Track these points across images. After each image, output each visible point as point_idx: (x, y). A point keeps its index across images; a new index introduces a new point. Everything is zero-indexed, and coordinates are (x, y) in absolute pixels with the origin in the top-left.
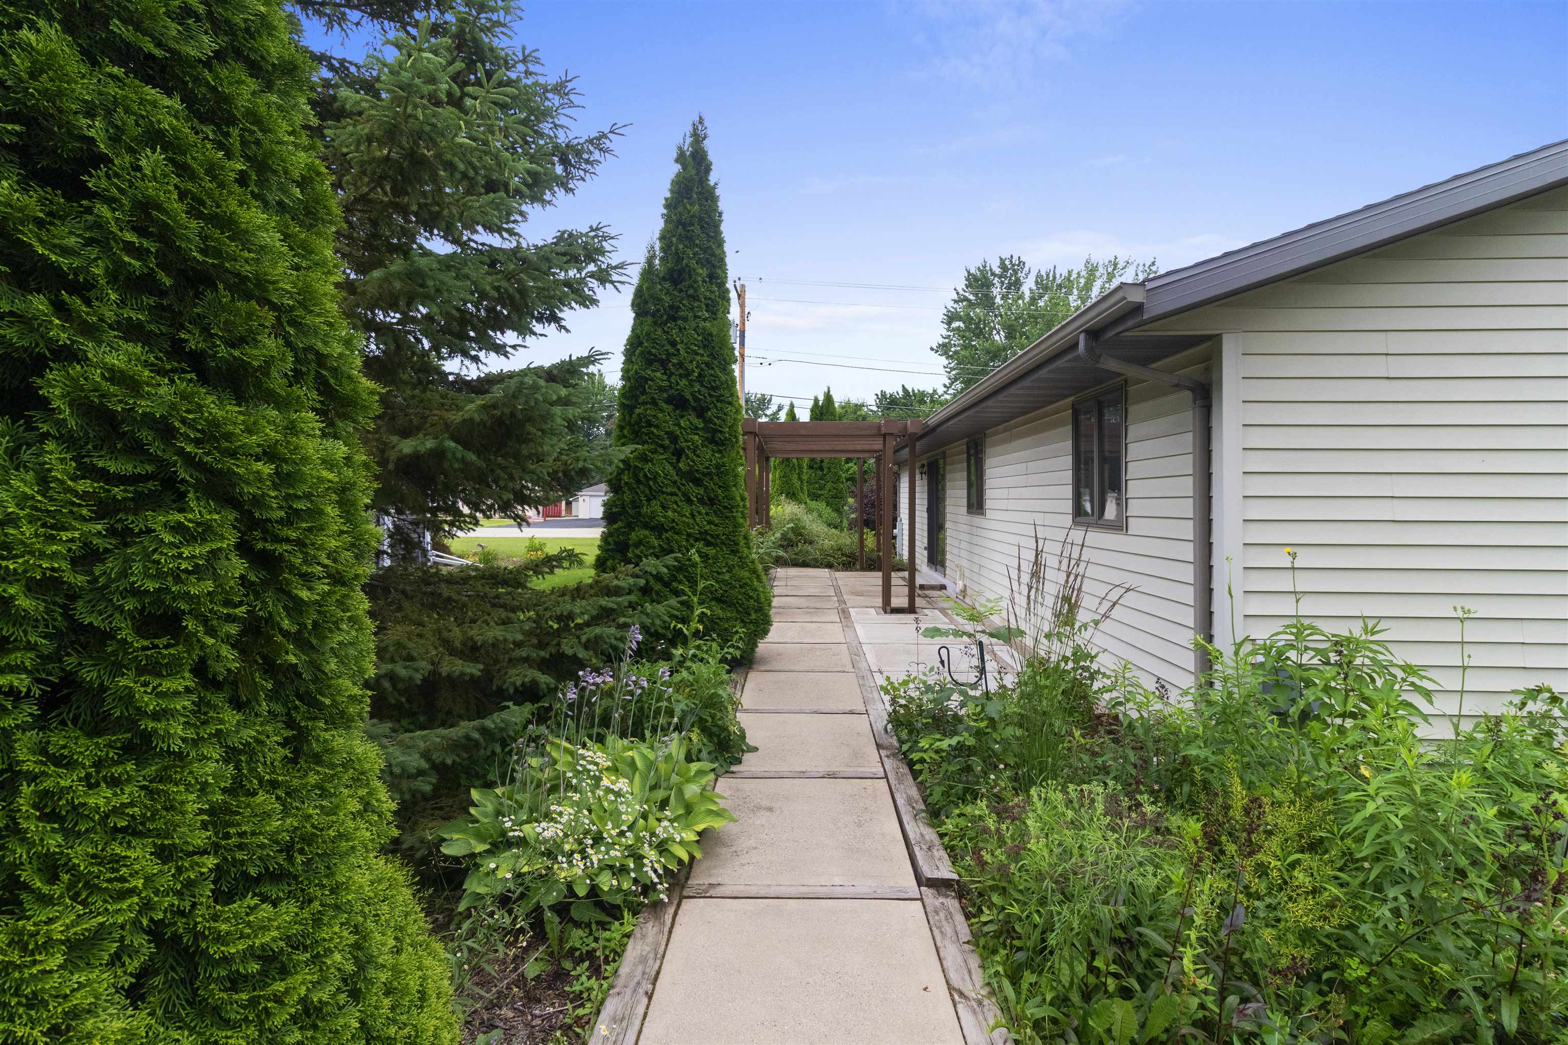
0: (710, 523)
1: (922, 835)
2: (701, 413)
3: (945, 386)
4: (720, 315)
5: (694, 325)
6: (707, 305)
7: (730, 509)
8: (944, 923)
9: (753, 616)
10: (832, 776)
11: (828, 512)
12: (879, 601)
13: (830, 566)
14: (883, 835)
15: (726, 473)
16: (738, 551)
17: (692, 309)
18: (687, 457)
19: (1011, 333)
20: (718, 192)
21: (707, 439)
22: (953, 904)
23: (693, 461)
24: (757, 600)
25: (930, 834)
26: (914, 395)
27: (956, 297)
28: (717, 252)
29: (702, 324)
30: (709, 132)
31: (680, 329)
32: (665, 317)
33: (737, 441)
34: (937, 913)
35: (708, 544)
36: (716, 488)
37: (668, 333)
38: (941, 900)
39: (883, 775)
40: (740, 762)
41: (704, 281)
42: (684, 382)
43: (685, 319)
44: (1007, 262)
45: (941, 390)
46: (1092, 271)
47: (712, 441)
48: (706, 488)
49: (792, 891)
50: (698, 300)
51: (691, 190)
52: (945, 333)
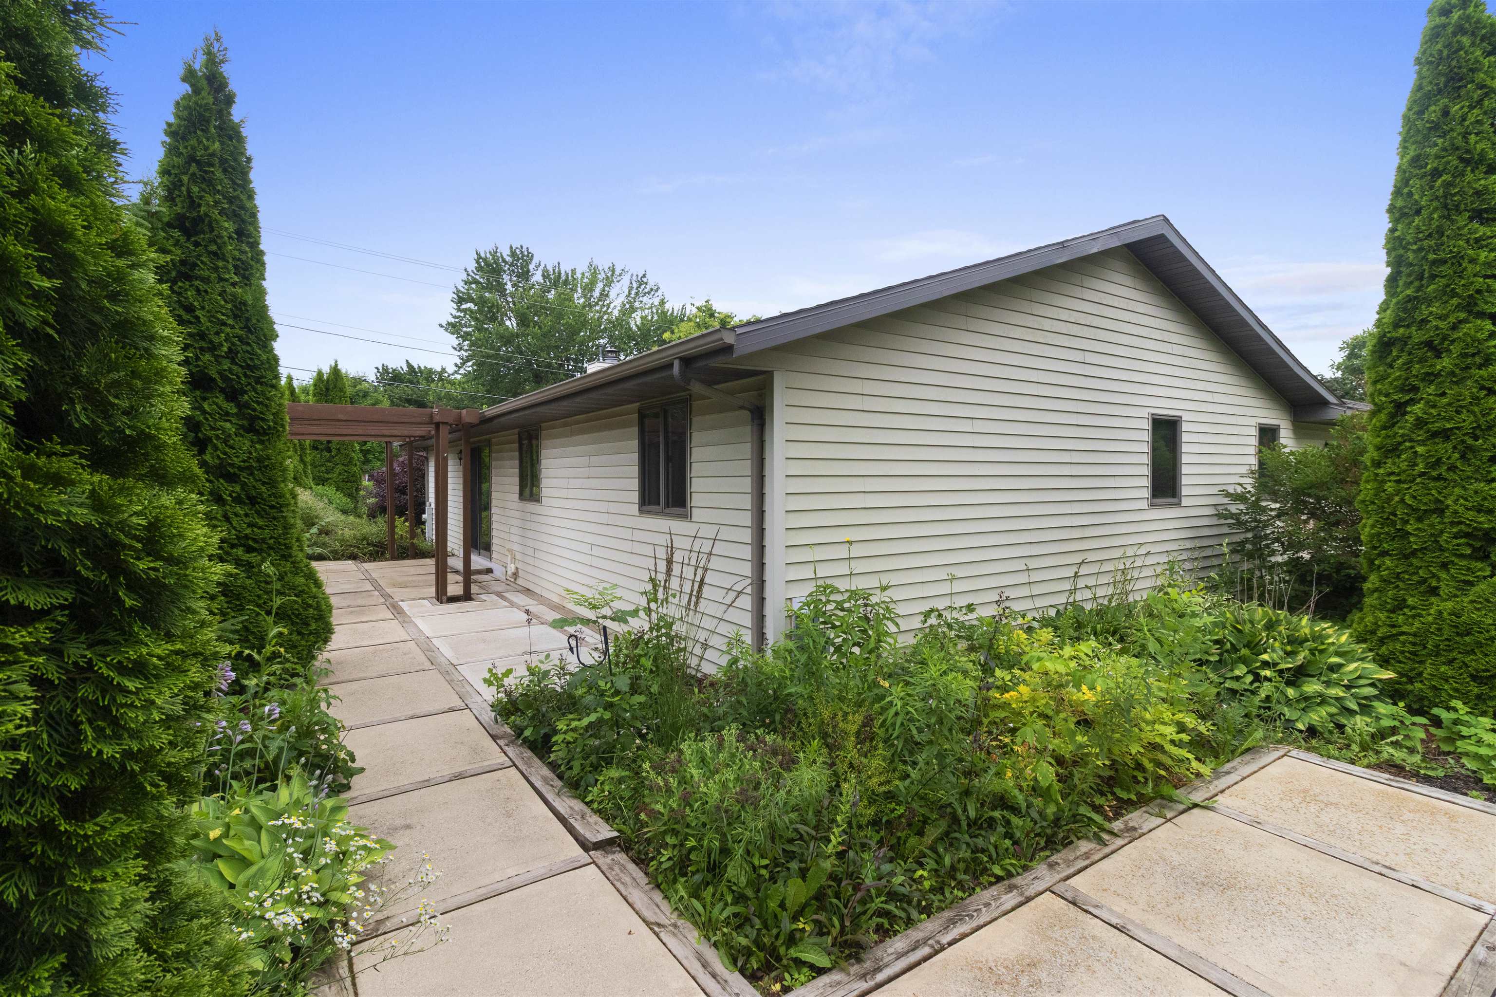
0: (250, 525)
1: (571, 808)
2: (232, 395)
3: (456, 365)
4: (254, 281)
5: (218, 287)
6: (236, 267)
7: (279, 508)
8: (622, 875)
9: (313, 626)
10: (459, 776)
11: (339, 498)
12: (432, 591)
13: (353, 557)
14: (535, 817)
15: (273, 467)
16: (290, 556)
17: (216, 269)
18: (216, 448)
19: (523, 321)
20: (244, 132)
21: (242, 427)
22: (621, 857)
23: (225, 453)
24: (318, 608)
25: (578, 805)
26: (421, 371)
27: (465, 277)
28: (248, 205)
29: (230, 289)
30: (230, 55)
31: (198, 291)
32: (174, 274)
33: (284, 431)
34: (612, 869)
35: (249, 550)
36: (258, 485)
37: (179, 294)
38: (610, 857)
39: (510, 764)
40: (349, 788)
41: (230, 237)
42: (207, 357)
43: (206, 280)
44: (518, 252)
45: (451, 369)
46: (594, 271)
47: (251, 429)
48: (244, 485)
49: (471, 897)
50: (224, 259)
51: (208, 121)
52: (455, 313)
